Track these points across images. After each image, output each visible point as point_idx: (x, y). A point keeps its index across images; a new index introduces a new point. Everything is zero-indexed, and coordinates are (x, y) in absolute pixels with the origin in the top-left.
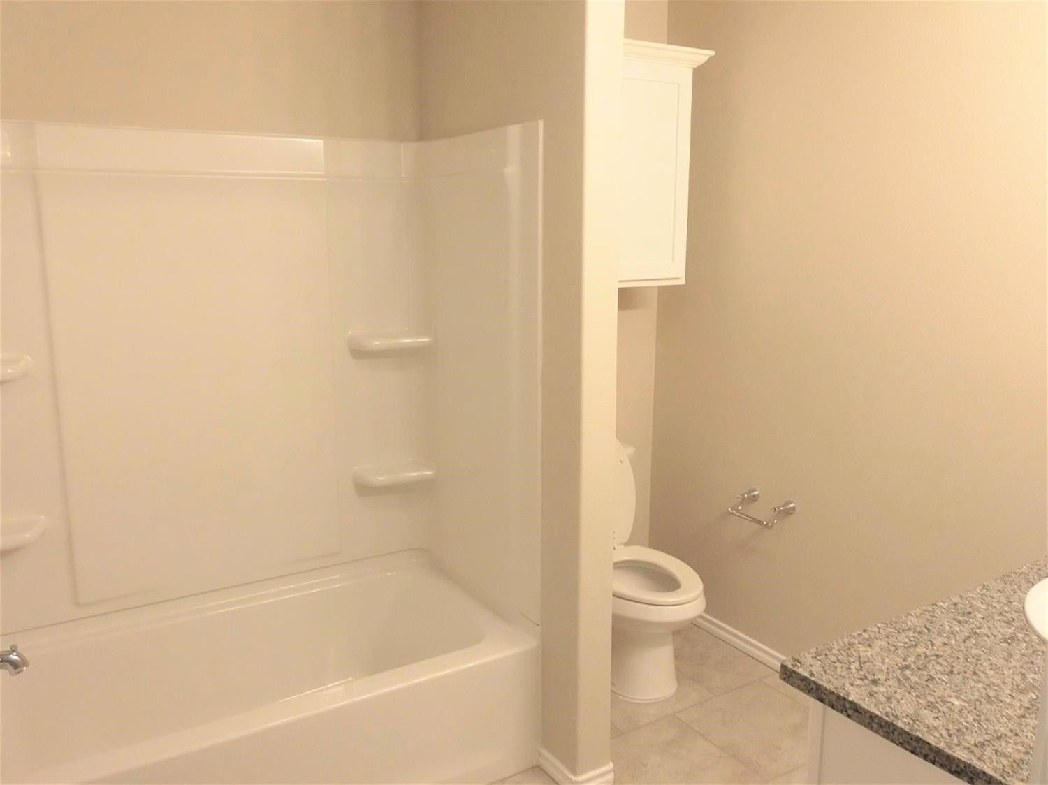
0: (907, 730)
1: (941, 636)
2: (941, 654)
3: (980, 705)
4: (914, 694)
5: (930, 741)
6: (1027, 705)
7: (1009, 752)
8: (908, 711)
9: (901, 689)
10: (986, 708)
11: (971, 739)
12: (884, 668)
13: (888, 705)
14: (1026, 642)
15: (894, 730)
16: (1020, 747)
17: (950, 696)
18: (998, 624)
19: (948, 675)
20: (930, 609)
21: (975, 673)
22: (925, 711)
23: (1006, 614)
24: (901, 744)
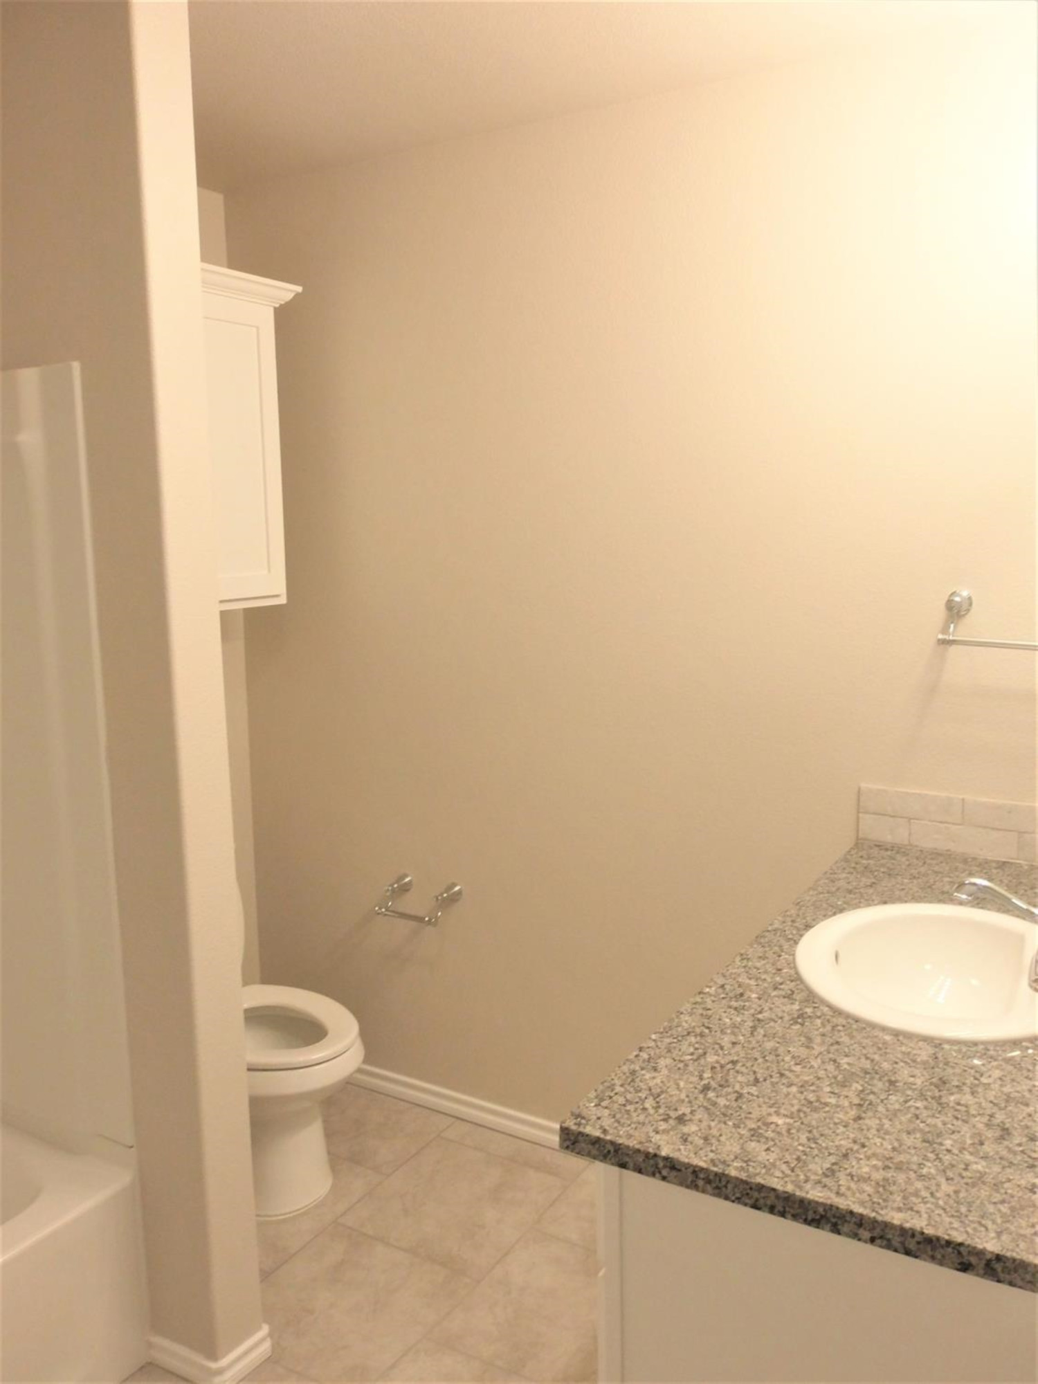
0: (744, 1178)
1: (725, 1033)
2: (735, 1058)
3: (806, 1116)
4: (730, 1123)
5: (774, 1186)
6: (856, 1101)
7: (866, 1173)
8: (734, 1149)
9: (713, 1120)
10: (814, 1118)
11: (818, 1166)
12: (683, 1096)
13: (709, 1149)
14: (819, 1017)
15: (728, 1182)
16: (874, 1162)
17: (770, 1114)
18: (778, 1002)
19: (755, 1085)
20: (699, 1000)
21: (782, 1075)
22: (753, 1144)
23: (782, 987)
24: (738, 1200)
